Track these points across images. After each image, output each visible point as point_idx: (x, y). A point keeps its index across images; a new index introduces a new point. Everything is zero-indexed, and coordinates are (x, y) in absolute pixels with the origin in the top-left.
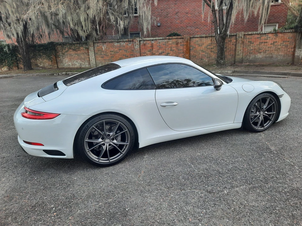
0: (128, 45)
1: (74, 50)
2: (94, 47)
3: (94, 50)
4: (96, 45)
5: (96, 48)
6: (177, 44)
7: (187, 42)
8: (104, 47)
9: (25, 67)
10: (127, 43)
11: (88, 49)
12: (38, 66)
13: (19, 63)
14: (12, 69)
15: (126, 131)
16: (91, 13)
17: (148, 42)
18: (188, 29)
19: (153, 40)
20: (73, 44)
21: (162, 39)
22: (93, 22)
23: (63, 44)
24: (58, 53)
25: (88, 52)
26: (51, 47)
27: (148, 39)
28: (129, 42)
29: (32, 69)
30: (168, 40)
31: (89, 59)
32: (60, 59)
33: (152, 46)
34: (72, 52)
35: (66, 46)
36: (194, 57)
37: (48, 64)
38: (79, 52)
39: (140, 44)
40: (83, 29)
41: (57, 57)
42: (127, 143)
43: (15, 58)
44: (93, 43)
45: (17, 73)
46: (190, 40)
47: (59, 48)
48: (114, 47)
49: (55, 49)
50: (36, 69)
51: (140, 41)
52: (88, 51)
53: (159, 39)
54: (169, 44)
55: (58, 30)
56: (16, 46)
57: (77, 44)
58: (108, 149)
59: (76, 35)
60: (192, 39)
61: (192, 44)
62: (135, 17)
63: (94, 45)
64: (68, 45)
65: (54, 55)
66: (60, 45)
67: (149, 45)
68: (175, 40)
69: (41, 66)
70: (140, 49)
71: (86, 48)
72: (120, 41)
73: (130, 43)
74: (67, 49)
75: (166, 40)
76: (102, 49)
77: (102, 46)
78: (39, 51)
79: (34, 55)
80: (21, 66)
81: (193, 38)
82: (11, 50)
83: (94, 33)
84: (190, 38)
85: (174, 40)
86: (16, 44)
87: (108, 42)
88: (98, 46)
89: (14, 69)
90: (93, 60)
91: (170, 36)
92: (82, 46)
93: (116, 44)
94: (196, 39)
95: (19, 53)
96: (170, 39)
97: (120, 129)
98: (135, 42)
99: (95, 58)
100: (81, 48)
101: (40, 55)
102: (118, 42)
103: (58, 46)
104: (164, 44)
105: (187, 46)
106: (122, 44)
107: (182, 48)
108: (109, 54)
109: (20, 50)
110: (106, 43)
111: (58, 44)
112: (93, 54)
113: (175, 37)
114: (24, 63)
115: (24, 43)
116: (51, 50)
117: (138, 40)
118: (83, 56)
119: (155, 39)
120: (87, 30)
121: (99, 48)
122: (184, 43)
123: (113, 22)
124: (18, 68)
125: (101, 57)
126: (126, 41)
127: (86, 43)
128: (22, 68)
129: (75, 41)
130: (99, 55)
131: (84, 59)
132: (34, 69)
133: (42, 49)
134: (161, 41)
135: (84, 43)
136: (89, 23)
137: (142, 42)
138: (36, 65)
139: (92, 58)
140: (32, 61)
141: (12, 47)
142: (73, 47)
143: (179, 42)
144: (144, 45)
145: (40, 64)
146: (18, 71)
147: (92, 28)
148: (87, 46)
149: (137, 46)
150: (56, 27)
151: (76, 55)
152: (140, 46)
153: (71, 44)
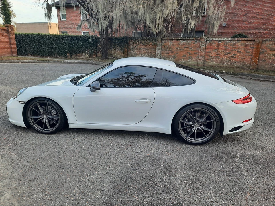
0: (194, 43)
1: (144, 44)
2: (162, 43)
3: (161, 46)
4: (164, 42)
5: (163, 44)
6: (246, 46)
7: (258, 45)
8: (170, 44)
9: (102, 56)
10: (193, 42)
11: (156, 45)
12: (112, 56)
13: (98, 52)
14: (92, 56)
16: (167, 12)
17: (214, 42)
18: (255, 31)
19: (220, 40)
20: (144, 39)
21: (231, 40)
22: (165, 20)
23: (135, 39)
24: (130, 46)
25: (156, 48)
26: (125, 41)
27: (215, 39)
28: (196, 41)
29: (107, 58)
30: (236, 41)
31: (156, 54)
32: (130, 51)
33: (218, 46)
34: (141, 47)
35: (137, 41)
36: (264, 61)
37: (121, 55)
38: (148, 47)
39: (206, 43)
40: (156, 27)
41: (128, 49)
43: (96, 47)
44: (162, 39)
45: (96, 61)
46: (262, 43)
47: (131, 42)
48: (180, 44)
49: (128, 42)
50: (110, 58)
51: (207, 40)
52: (156, 46)
53: (227, 39)
54: (237, 46)
55: (133, 27)
56: (98, 38)
57: (147, 39)
60: (264, 42)
61: (263, 47)
62: (203, 17)
63: (162, 42)
64: (139, 40)
65: (126, 47)
66: (133, 39)
67: (216, 45)
68: (245, 42)
69: (115, 56)
70: (205, 49)
71: (154, 44)
72: (187, 40)
73: (196, 42)
74: (138, 44)
75: (235, 41)
76: (169, 45)
77: (169, 43)
78: (115, 43)
79: (110, 47)
80: (100, 55)
81: (265, 41)
82: (93, 41)
83: (164, 30)
84: (262, 41)
85: (243, 42)
86: (99, 36)
87: (175, 39)
88: (165, 43)
89: (94, 56)
90: (159, 55)
92: (151, 42)
93: (182, 42)
94: (269, 43)
95: (99, 44)
96: (239, 40)
98: (202, 42)
99: (161, 53)
100: (150, 43)
101: (115, 47)
102: (184, 40)
103: (131, 40)
104: (232, 46)
105: (257, 48)
106: (188, 42)
107: (251, 50)
108: (174, 50)
109: (101, 42)
110: (173, 40)
111: (131, 38)
112: (160, 49)
113: (245, 39)
114: (102, 53)
115: (105, 35)
116: (125, 43)
117: (205, 39)
118: (150, 51)
119: (222, 39)
120: (159, 28)
121: (166, 44)
122: (254, 46)
123: (184, 21)
124: (97, 56)
125: (167, 53)
126: (193, 40)
127: (155, 39)
128: (99, 56)
129: (145, 37)
130: (165, 51)
131: (151, 54)
132: (109, 58)
133: (117, 42)
134: (229, 41)
135: (153, 39)
136: (162, 21)
137: (209, 42)
138: (110, 55)
139: (158, 53)
140: (109, 51)
141: (95, 39)
142: (143, 42)
143: (249, 44)
144: (211, 44)
145: (114, 54)
146: (97, 59)
147: (164, 26)
148: (155, 42)
149: (203, 45)
150: (132, 24)
151: (145, 49)
152: (206, 46)
153: (142, 39)
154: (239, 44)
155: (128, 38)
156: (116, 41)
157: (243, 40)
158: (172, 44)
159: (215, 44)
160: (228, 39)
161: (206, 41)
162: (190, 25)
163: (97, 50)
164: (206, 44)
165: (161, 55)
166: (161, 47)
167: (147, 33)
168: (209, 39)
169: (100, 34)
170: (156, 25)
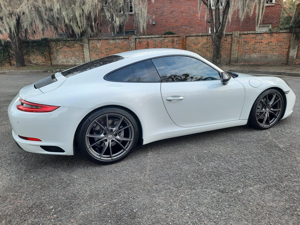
0: (123, 42)
1: (68, 47)
2: (89, 44)
3: (89, 47)
4: (91, 42)
6: (173, 42)
7: (183, 40)
8: (99, 45)
9: (18, 64)
10: (123, 41)
11: (82, 46)
12: (31, 63)
13: (11, 59)
14: (4, 65)
15: (130, 127)
16: (87, 8)
17: (143, 40)
18: (183, 28)
19: (148, 38)
20: (67, 40)
21: (158, 37)
22: (89, 18)
23: (57, 41)
24: (52, 49)
25: (83, 50)
26: (45, 43)
27: (144, 37)
28: (125, 39)
29: (25, 66)
30: (163, 38)
31: (84, 56)
32: (53, 55)
33: (148, 44)
34: (65, 49)
35: (60, 43)
37: (42, 61)
38: (73, 49)
39: (135, 41)
40: (78, 25)
41: (50, 53)
42: (131, 139)
43: (7, 54)
44: (88, 40)
45: (9, 69)
46: (186, 39)
47: (53, 44)
48: (109, 44)
49: (48, 45)
50: (29, 66)
51: (136, 39)
52: (83, 47)
53: (154, 37)
54: (165, 43)
55: (52, 26)
56: (8, 42)
57: (72, 40)
58: (110, 145)
59: (71, 32)
60: (188, 38)
61: (188, 42)
62: (130, 15)
63: (89, 42)
64: (62, 41)
65: (47, 51)
66: (54, 41)
68: (171, 38)
69: (34, 62)
70: (136, 47)
71: (81, 45)
72: (116, 39)
73: (126, 41)
74: (61, 46)
75: (162, 38)
76: (97, 46)
77: (97, 43)
78: (33, 47)
79: (27, 52)
80: (14, 62)
81: (189, 36)
82: (3, 46)
83: (89, 30)
84: (186, 36)
86: (9, 39)
87: (103, 39)
88: (93, 43)
89: (7, 65)
90: (88, 58)
91: (165, 34)
92: (76, 43)
93: (111, 41)
94: (192, 37)
95: (11, 49)
96: (166, 37)
97: (124, 124)
98: (131, 40)
99: (90, 55)
100: (76, 45)
101: (33, 52)
102: (113, 39)
103: (52, 43)
104: (160, 43)
105: (183, 44)
106: (117, 41)
107: (177, 47)
108: (104, 51)
109: (13, 46)
110: (101, 40)
111: (52, 40)
112: (88, 51)
113: (171, 36)
114: (17, 59)
115: (17, 38)
116: (44, 46)
117: (134, 37)
118: (77, 53)
119: (150, 37)
120: (82, 27)
121: (94, 45)
122: (180, 42)
123: (109, 18)
124: (11, 65)
125: (96, 55)
126: (121, 39)
127: (81, 40)
128: (14, 65)
129: (69, 38)
130: (94, 52)
131: (79, 56)
132: (27, 66)
133: (35, 46)
134: (157, 39)
135: (78, 40)
136: (84, 19)
137: (138, 40)
138: (29, 61)
139: (87, 55)
140: (25, 57)
141: (5, 43)
142: (67, 44)
143: (175, 40)
144: (140, 42)
145: (34, 60)
146: (10, 68)
147: (87, 24)
148: (81, 43)
149: (133, 43)
150: (50, 23)
151: (70, 52)
152: (135, 44)
153: (65, 40)
154: (166, 41)
155: (48, 40)
156: (33, 45)
157: (169, 37)
158: (100, 44)
159: (144, 42)
160: (156, 36)
161: (134, 39)
162: (115, 22)
163: (9, 57)
164: (135, 43)
165: (90, 57)
166: (89, 49)
167: (70, 33)
168: (137, 37)
169: (10, 37)
170: (77, 23)
